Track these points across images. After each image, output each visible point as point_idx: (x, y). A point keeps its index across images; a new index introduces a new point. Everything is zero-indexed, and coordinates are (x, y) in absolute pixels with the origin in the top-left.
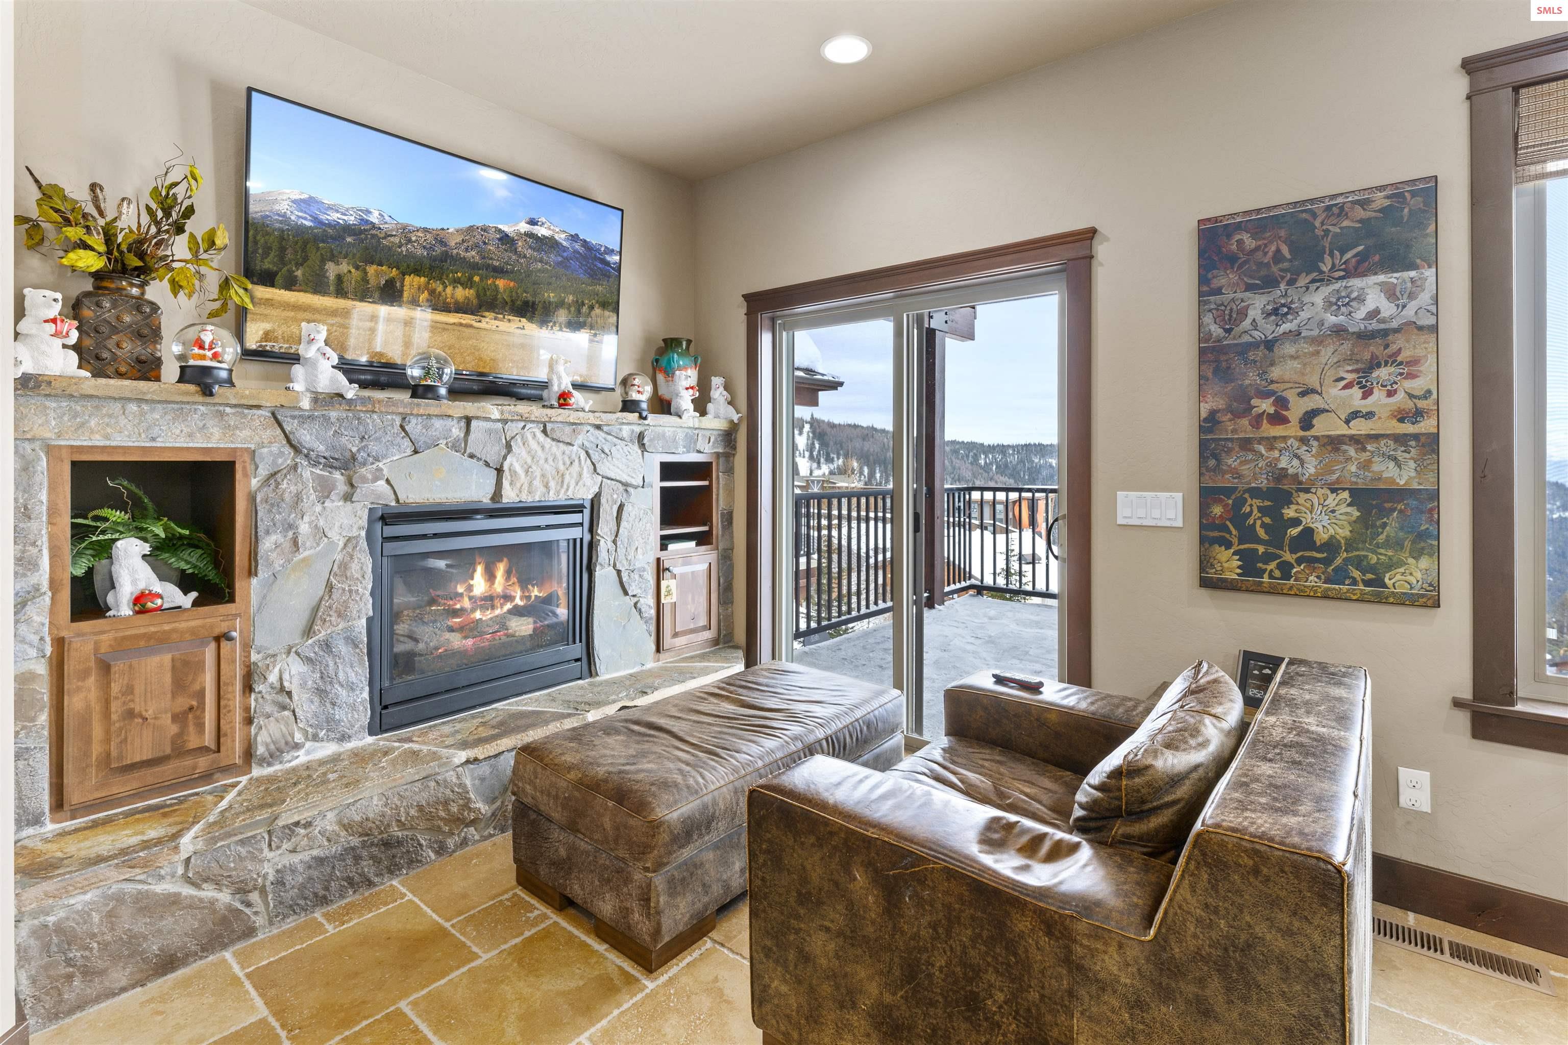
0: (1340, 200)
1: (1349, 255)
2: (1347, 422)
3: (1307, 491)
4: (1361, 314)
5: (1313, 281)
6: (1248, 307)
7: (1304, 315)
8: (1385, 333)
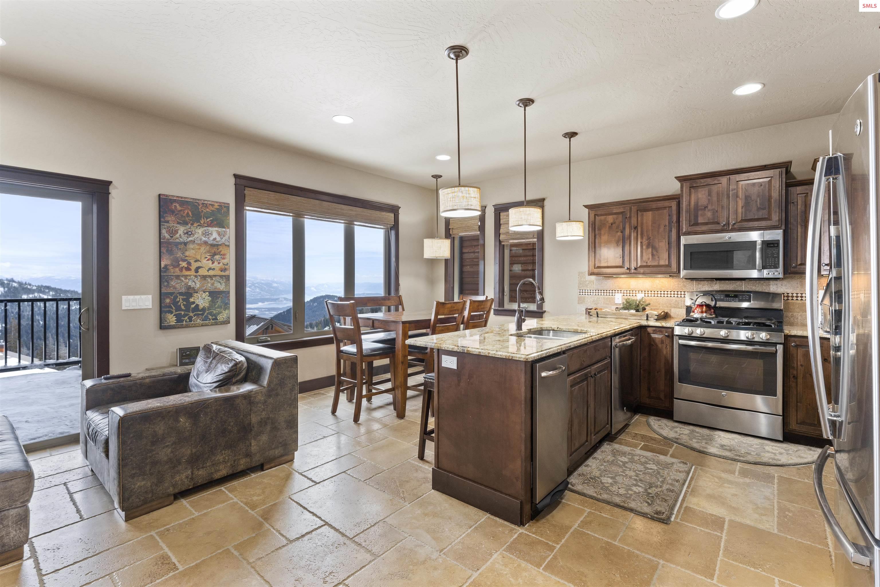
0: (206, 202)
1: (208, 220)
2: (208, 271)
3: (197, 292)
4: (211, 239)
5: (198, 226)
6: (178, 230)
7: (196, 236)
8: (218, 245)
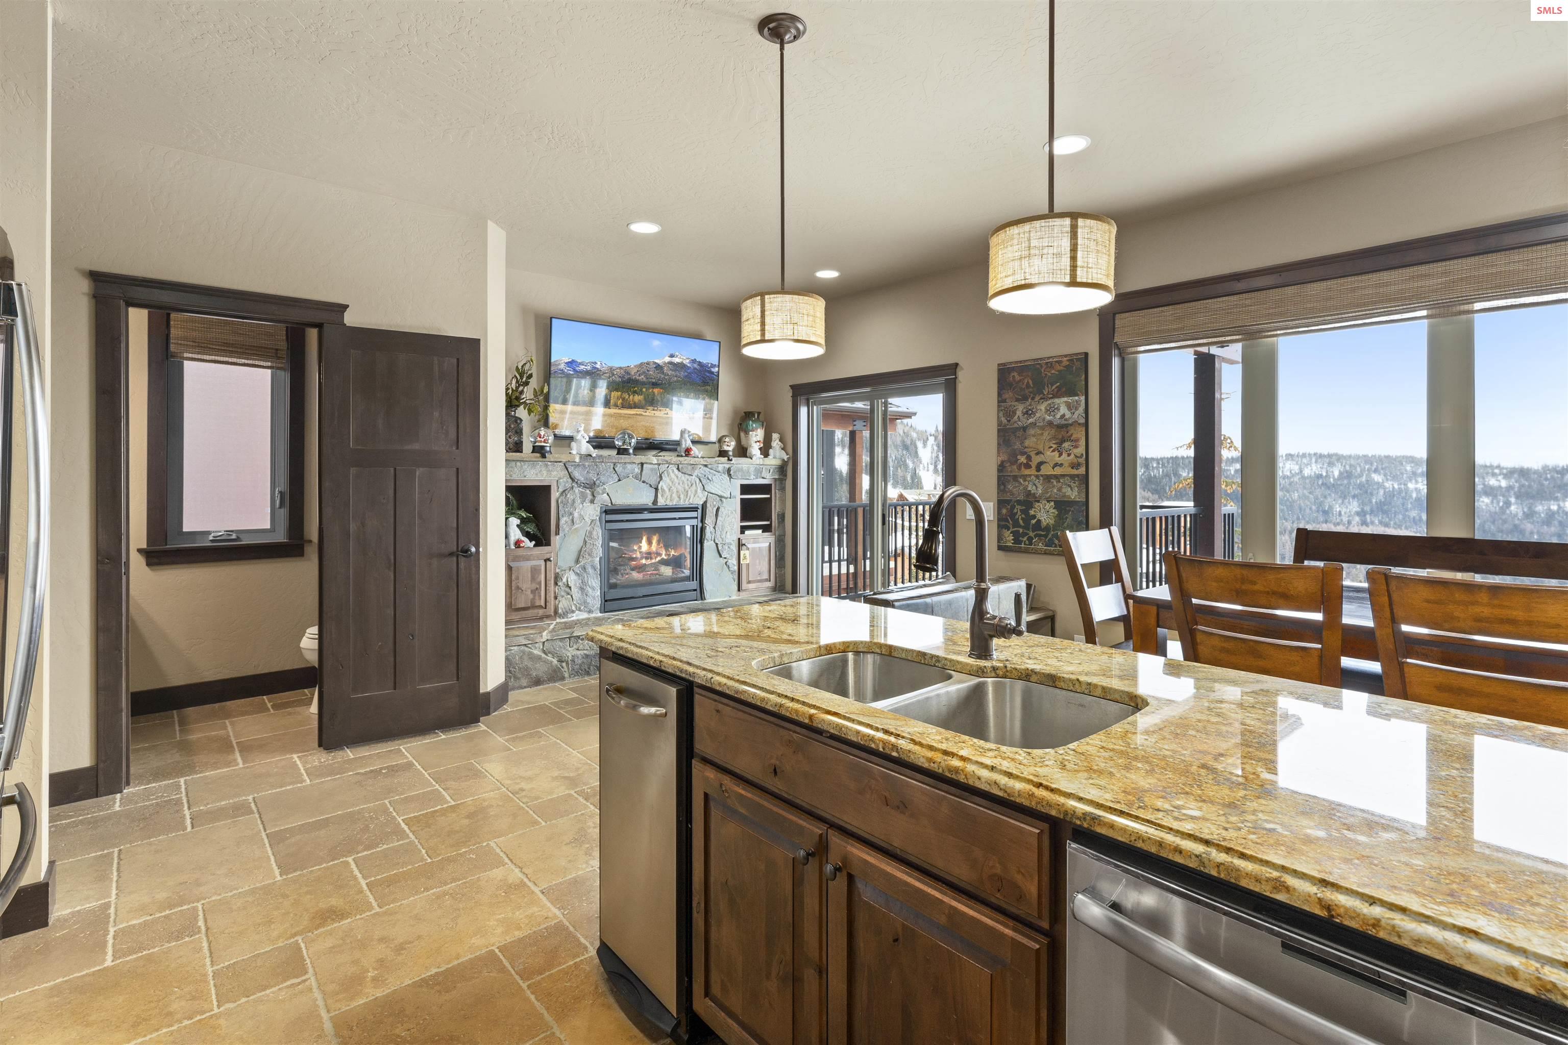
0: (1051, 360)
1: (1054, 387)
2: (1053, 468)
3: (1038, 501)
4: (1058, 416)
5: (1041, 399)
6: (1016, 410)
7: (1038, 415)
8: (1066, 426)
